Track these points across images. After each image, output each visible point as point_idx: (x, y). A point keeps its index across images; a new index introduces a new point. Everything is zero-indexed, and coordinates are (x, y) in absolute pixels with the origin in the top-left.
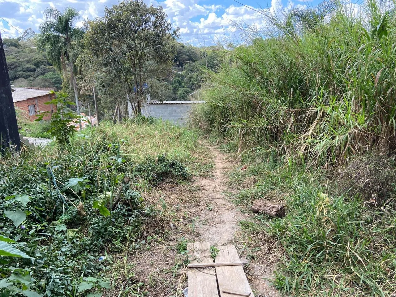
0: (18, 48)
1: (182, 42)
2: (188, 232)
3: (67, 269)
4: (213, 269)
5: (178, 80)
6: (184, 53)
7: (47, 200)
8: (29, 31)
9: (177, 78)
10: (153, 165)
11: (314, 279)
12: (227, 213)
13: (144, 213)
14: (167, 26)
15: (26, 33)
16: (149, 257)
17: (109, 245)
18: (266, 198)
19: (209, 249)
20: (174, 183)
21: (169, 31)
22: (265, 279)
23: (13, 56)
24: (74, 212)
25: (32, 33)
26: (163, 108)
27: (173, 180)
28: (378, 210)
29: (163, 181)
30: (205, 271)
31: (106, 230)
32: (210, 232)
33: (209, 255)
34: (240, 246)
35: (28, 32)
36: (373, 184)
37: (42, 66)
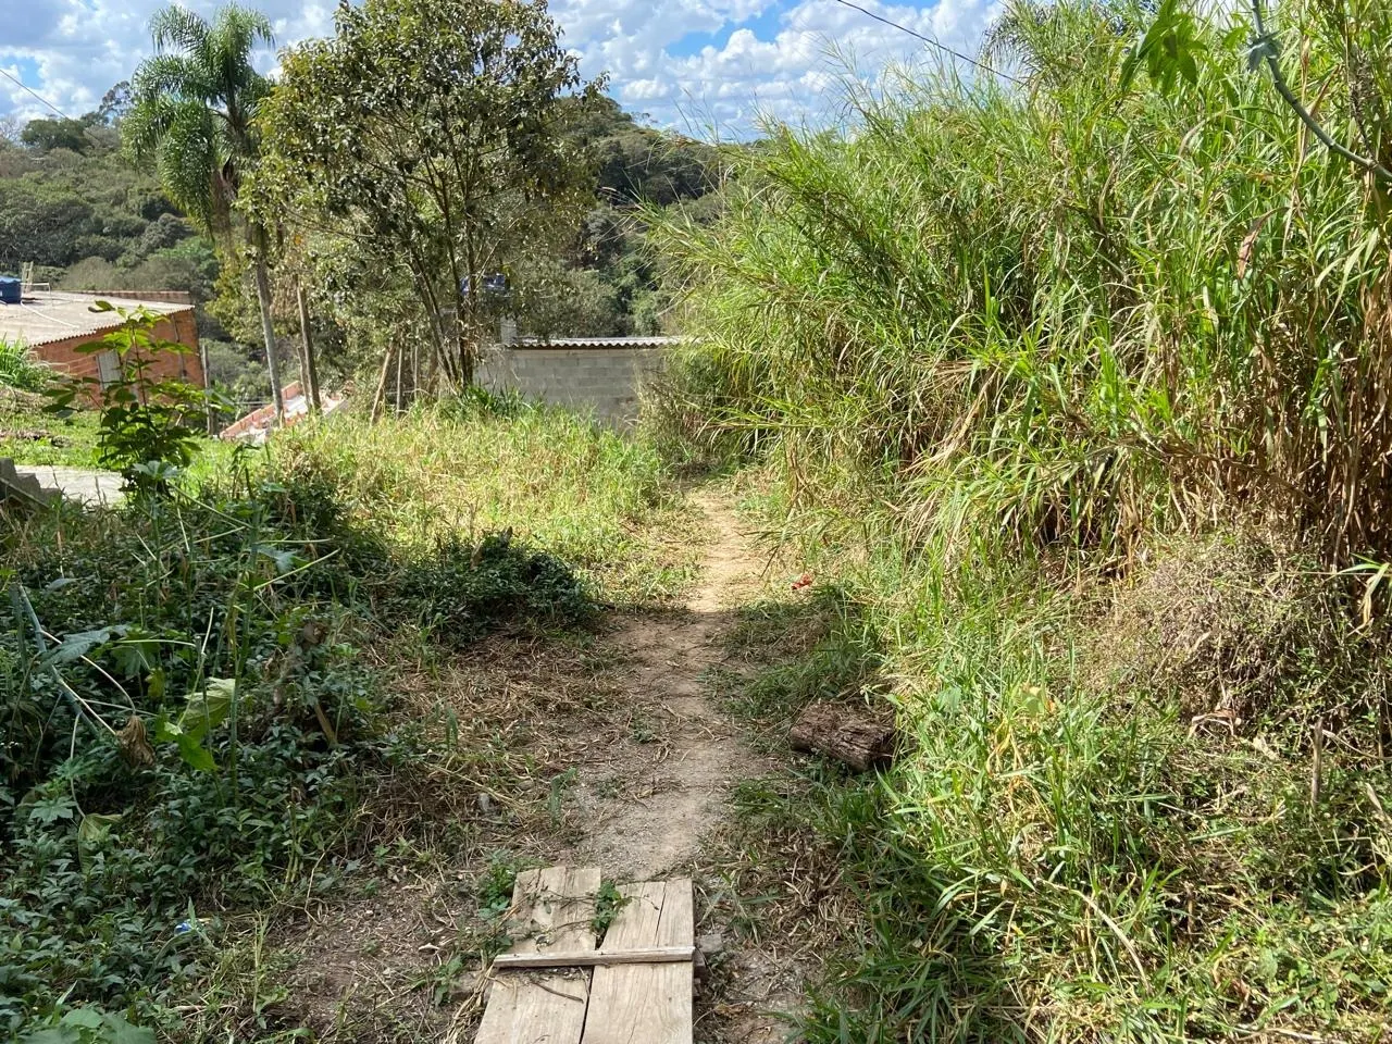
0: (82, 153)
2: (538, 828)
3: (27, 971)
4: (584, 974)
6: (659, 168)
7: (12, 704)
8: (120, 93)
10: (459, 573)
11: (953, 1021)
12: (701, 751)
13: (380, 754)
14: (562, 69)
15: (112, 99)
16: (366, 923)
17: (223, 878)
18: (843, 698)
19: (591, 896)
20: (530, 639)
21: (570, 85)
22: (779, 1017)
23: (67, 182)
24: (108, 750)
25: (132, 100)
26: (562, 361)
27: (529, 626)
28: (1243, 747)
29: (491, 629)
30: (556, 984)
31: (210, 823)
32: (622, 825)
33: (586, 917)
34: (714, 883)
35: (117, 96)
36: (1227, 651)
37: (165, 215)
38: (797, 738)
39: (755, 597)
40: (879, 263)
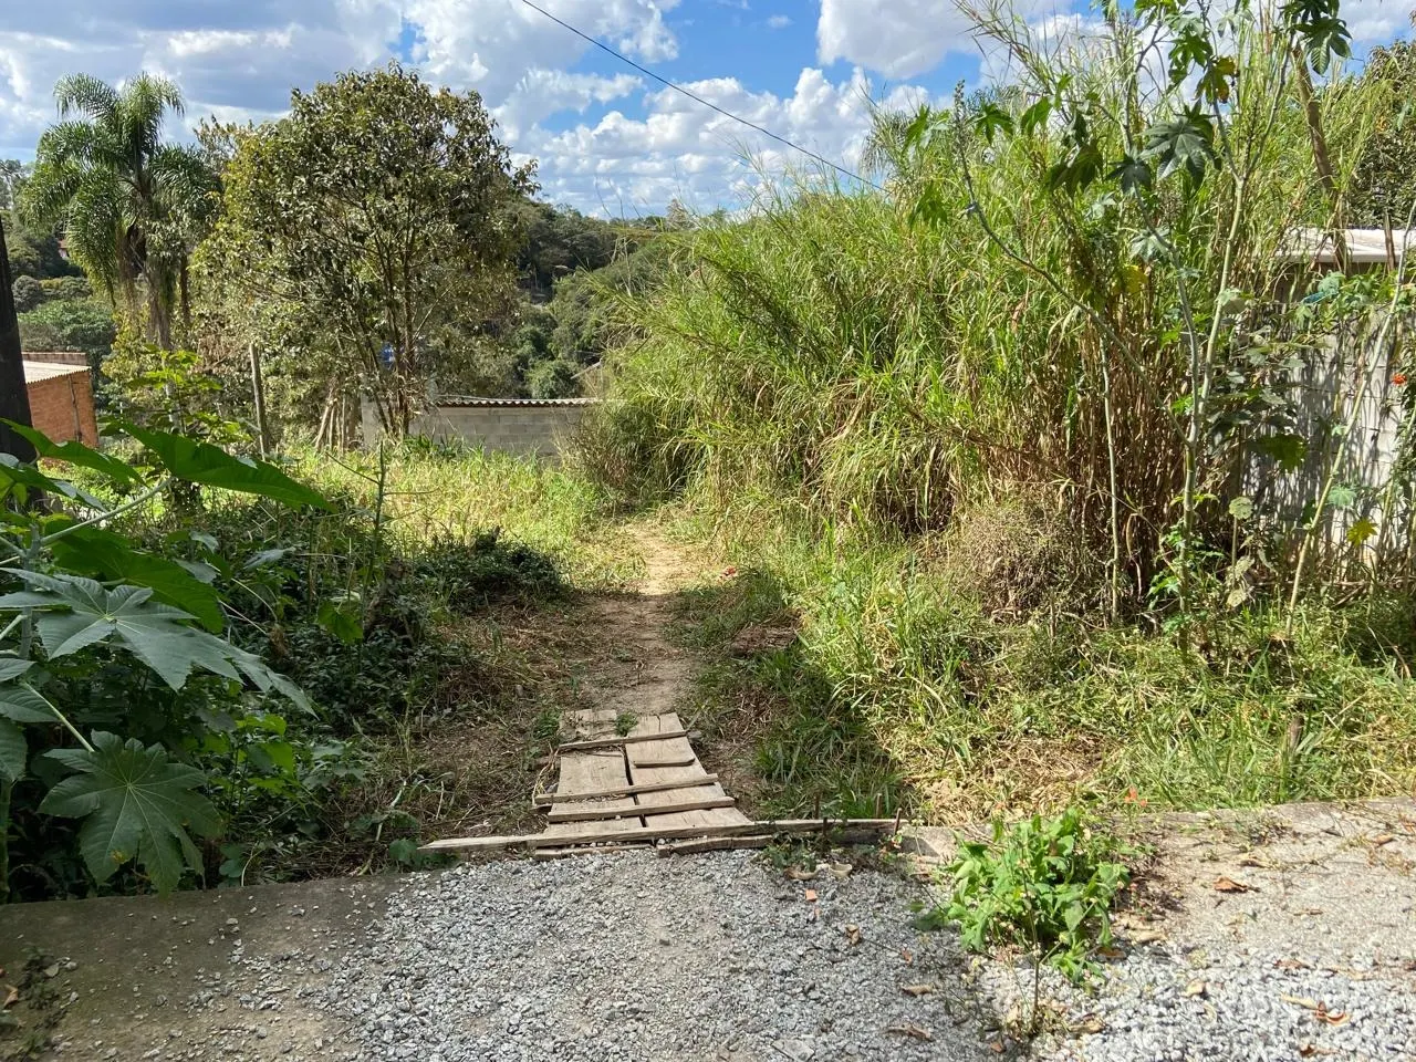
1: (546, 201)
4: (619, 747)
5: (534, 333)
6: (553, 240)
9: (528, 328)
12: (667, 665)
14: (496, 156)
19: (612, 722)
20: (523, 606)
26: (484, 419)
27: (521, 597)
29: (492, 600)
30: (601, 752)
31: (349, 683)
33: (612, 728)
36: (1013, 571)
37: (23, 278)
38: (736, 650)
39: (691, 584)
40: (784, 325)
